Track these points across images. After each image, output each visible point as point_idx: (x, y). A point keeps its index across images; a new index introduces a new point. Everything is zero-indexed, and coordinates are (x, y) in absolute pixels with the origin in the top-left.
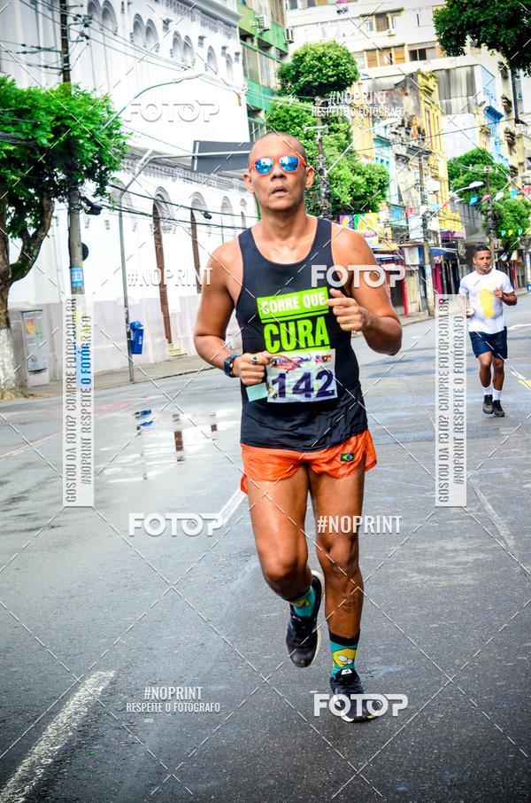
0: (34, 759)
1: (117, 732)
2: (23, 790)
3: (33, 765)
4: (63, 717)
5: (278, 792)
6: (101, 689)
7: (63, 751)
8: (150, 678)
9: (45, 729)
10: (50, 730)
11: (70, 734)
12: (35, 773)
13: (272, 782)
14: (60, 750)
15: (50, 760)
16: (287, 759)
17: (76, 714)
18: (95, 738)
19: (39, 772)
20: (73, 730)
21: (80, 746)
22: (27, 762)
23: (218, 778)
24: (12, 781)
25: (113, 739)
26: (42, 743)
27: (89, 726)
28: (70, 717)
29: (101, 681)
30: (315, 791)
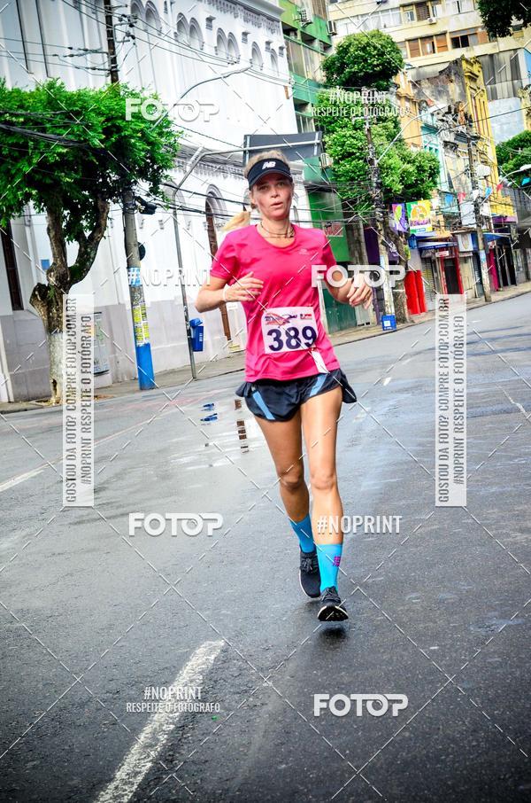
0: (155, 726)
1: (237, 697)
2: (149, 756)
3: (154, 733)
4: (178, 686)
5: (415, 743)
6: (213, 657)
7: (184, 717)
8: (262, 644)
12: (158, 740)
13: (407, 734)
14: (180, 716)
15: (172, 727)
17: (191, 681)
19: (163, 738)
22: (148, 729)
23: (350, 734)
24: (135, 749)
25: (233, 703)
29: (212, 650)
30: (454, 740)
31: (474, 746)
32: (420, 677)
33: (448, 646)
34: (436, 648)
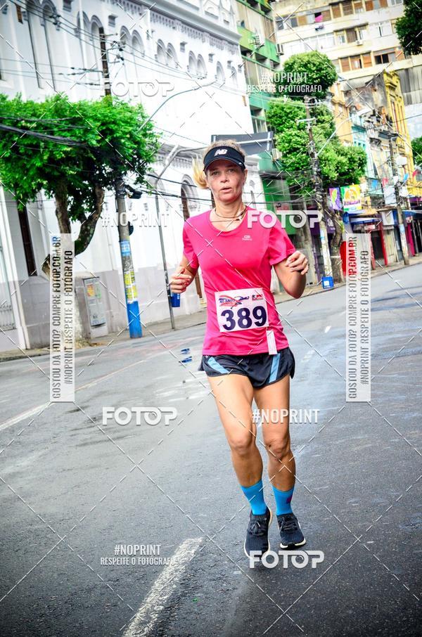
0: (148, 607)
1: (213, 583)
2: (143, 631)
3: (147, 613)
4: (166, 575)
5: (357, 619)
6: (193, 551)
7: (171, 600)
8: (232, 541)
9: (153, 584)
10: (157, 585)
11: (174, 586)
12: (151, 618)
13: (350, 612)
14: (168, 599)
15: (162, 607)
16: (359, 593)
17: (176, 571)
18: (195, 588)
19: (154, 617)
20: (176, 583)
21: (184, 595)
22: (142, 610)
24: (133, 625)
25: (211, 588)
26: (152, 595)
27: (189, 580)
28: (172, 574)
29: (192, 546)
30: (388, 617)
31: (405, 621)
32: (360, 566)
33: (381, 541)
34: (372, 542)
